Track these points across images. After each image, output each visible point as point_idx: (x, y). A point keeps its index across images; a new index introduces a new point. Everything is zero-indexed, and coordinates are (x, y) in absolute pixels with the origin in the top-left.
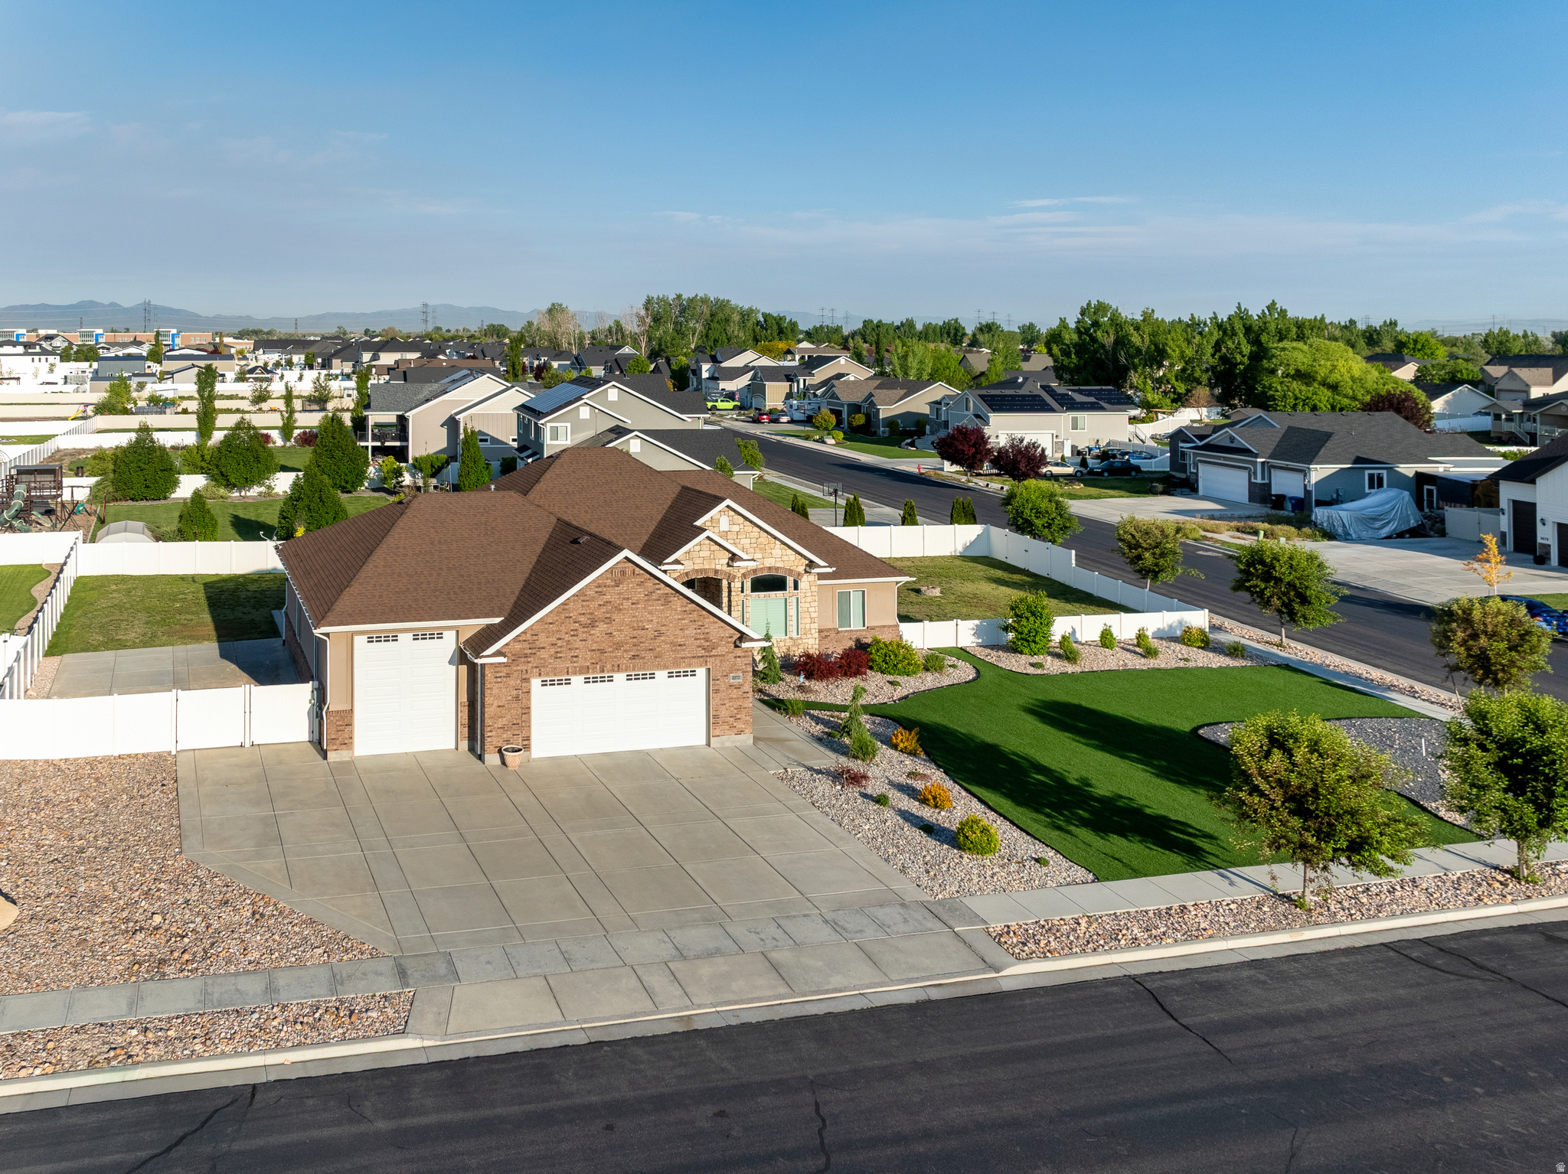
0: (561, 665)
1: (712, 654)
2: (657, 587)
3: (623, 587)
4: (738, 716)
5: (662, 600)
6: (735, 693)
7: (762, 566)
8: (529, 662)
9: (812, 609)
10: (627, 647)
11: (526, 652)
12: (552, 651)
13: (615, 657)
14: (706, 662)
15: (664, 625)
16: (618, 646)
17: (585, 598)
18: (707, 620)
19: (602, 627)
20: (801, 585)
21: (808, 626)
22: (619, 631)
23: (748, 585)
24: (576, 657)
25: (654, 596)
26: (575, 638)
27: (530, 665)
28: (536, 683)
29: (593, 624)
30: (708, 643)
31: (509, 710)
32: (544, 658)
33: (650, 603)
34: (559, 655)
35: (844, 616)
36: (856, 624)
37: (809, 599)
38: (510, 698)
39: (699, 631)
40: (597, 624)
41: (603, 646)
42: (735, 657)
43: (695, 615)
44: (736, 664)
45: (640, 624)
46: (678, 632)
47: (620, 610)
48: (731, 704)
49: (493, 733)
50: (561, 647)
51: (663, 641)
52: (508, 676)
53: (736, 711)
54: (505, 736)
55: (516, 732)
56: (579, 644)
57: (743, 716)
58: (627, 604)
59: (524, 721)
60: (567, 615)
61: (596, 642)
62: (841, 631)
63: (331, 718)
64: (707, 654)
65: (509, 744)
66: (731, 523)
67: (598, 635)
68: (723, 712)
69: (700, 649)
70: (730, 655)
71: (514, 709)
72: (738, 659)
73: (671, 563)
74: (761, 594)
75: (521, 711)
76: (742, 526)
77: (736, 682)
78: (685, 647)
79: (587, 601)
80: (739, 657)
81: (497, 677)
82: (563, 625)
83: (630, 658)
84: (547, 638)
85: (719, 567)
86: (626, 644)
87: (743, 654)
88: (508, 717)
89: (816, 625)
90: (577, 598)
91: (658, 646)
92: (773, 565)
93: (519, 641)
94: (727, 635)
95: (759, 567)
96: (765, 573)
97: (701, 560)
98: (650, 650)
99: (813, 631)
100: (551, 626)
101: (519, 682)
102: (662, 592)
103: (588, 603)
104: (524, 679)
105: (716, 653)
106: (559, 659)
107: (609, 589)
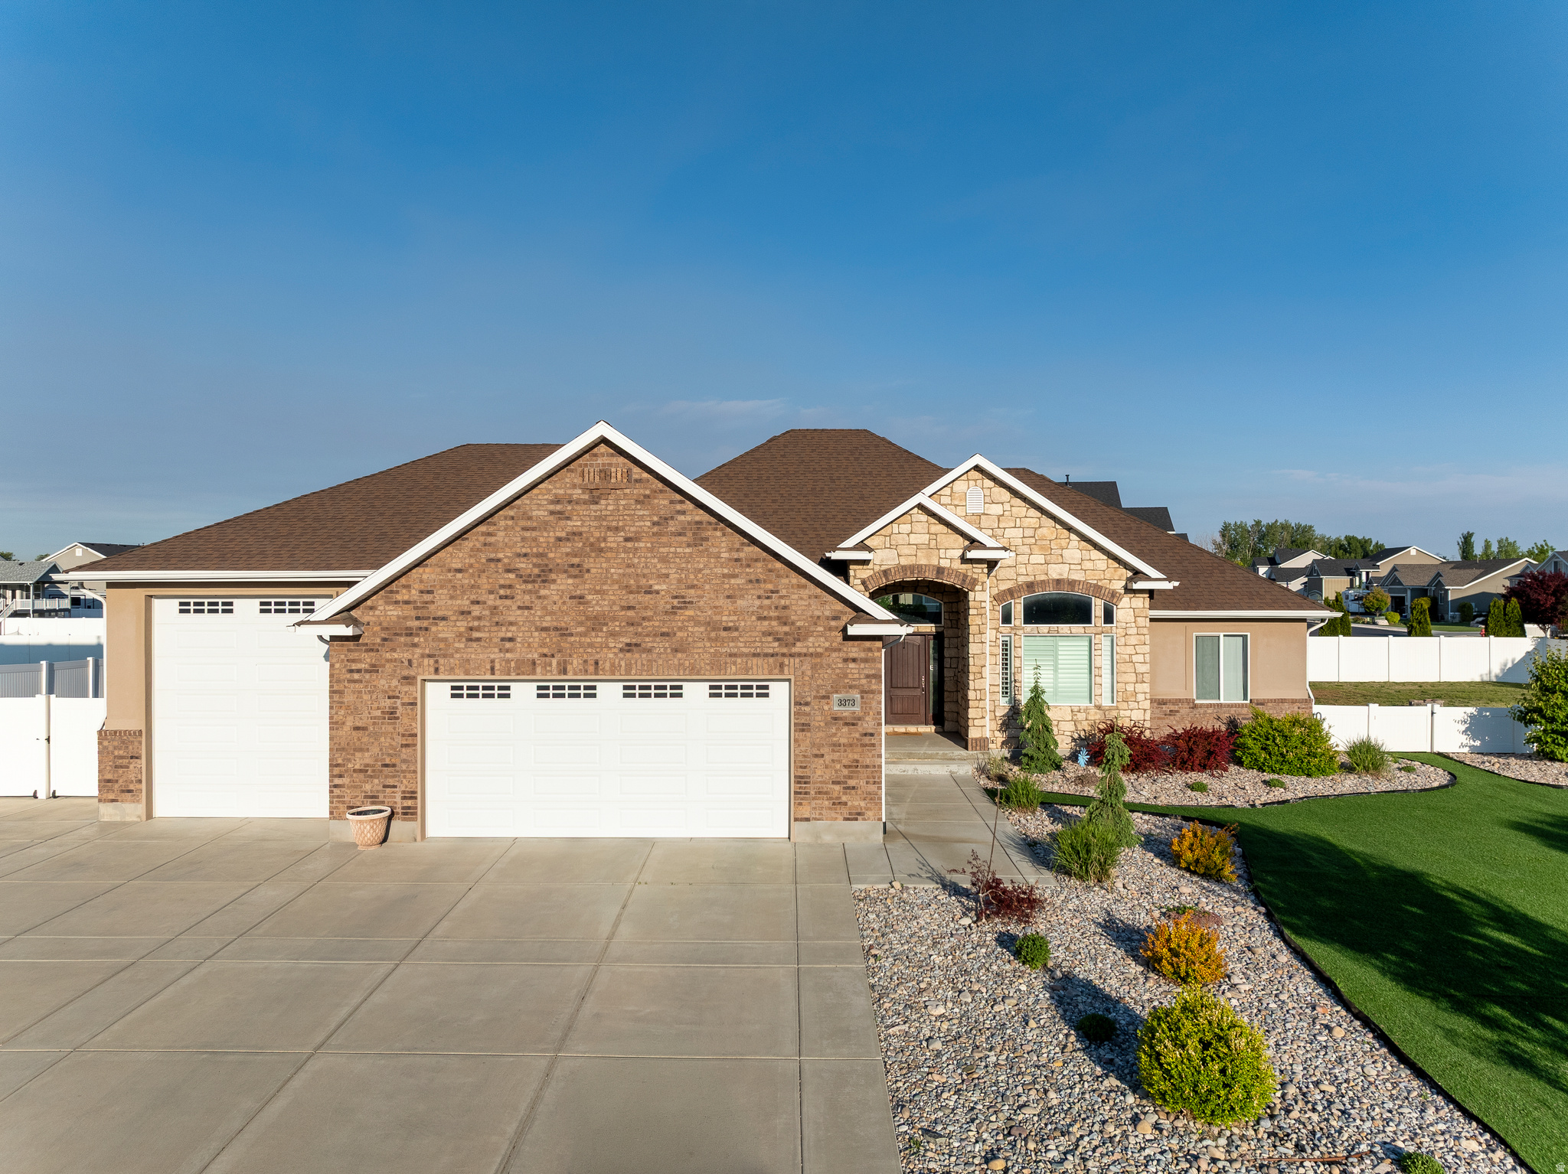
0: (476, 653)
1: (794, 650)
2: (679, 507)
3: (607, 505)
4: (852, 783)
5: (689, 534)
6: (844, 735)
7: (1043, 578)
8: (415, 645)
9: (1140, 658)
10: (615, 626)
11: (410, 624)
12: (462, 626)
13: (591, 645)
14: (782, 665)
15: (693, 587)
16: (596, 623)
17: (529, 524)
18: (785, 581)
19: (564, 583)
20: (1119, 614)
21: (1130, 688)
22: (597, 592)
23: (1018, 610)
24: (511, 640)
25: (672, 527)
26: (508, 602)
27: (418, 651)
28: (437, 694)
29: (544, 575)
30: (786, 629)
31: (376, 736)
32: (445, 640)
33: (664, 539)
34: (476, 635)
35: (1209, 681)
36: (1229, 694)
37: (1133, 640)
38: (378, 713)
39: (767, 602)
40: (553, 576)
41: (566, 621)
42: (846, 660)
43: (758, 570)
44: (846, 676)
45: (643, 582)
46: (721, 602)
47: (601, 550)
48: (836, 756)
49: (345, 781)
50: (479, 618)
51: (691, 618)
52: (374, 669)
53: (846, 772)
54: (368, 787)
55: (390, 782)
56: (515, 615)
57: (862, 783)
58: (614, 540)
59: (404, 761)
60: (492, 556)
61: (552, 613)
62: (1201, 706)
63: (106, 743)
64: (785, 650)
65: (373, 803)
66: (988, 499)
67: (556, 598)
68: (819, 772)
69: (770, 639)
70: (835, 655)
71: (385, 734)
72: (852, 665)
73: (856, 548)
74: (1044, 628)
75: (400, 740)
76: (1007, 507)
77: (846, 711)
78: (736, 634)
79: (534, 529)
80: (854, 660)
81: (351, 671)
82: (484, 576)
83: (621, 650)
84: (452, 598)
85: (945, 563)
86: (614, 619)
87: (863, 655)
88: (375, 750)
89: (1146, 687)
90: (510, 523)
91: (680, 629)
92: (1065, 576)
93: (397, 602)
94: (827, 613)
95: (1038, 578)
96: (1050, 591)
97: (912, 550)
98: (663, 634)
99: (1140, 697)
100: (459, 576)
101: (395, 682)
102: (689, 518)
103: (534, 534)
104: (405, 678)
105: (804, 650)
106: (474, 644)
107: (578, 507)
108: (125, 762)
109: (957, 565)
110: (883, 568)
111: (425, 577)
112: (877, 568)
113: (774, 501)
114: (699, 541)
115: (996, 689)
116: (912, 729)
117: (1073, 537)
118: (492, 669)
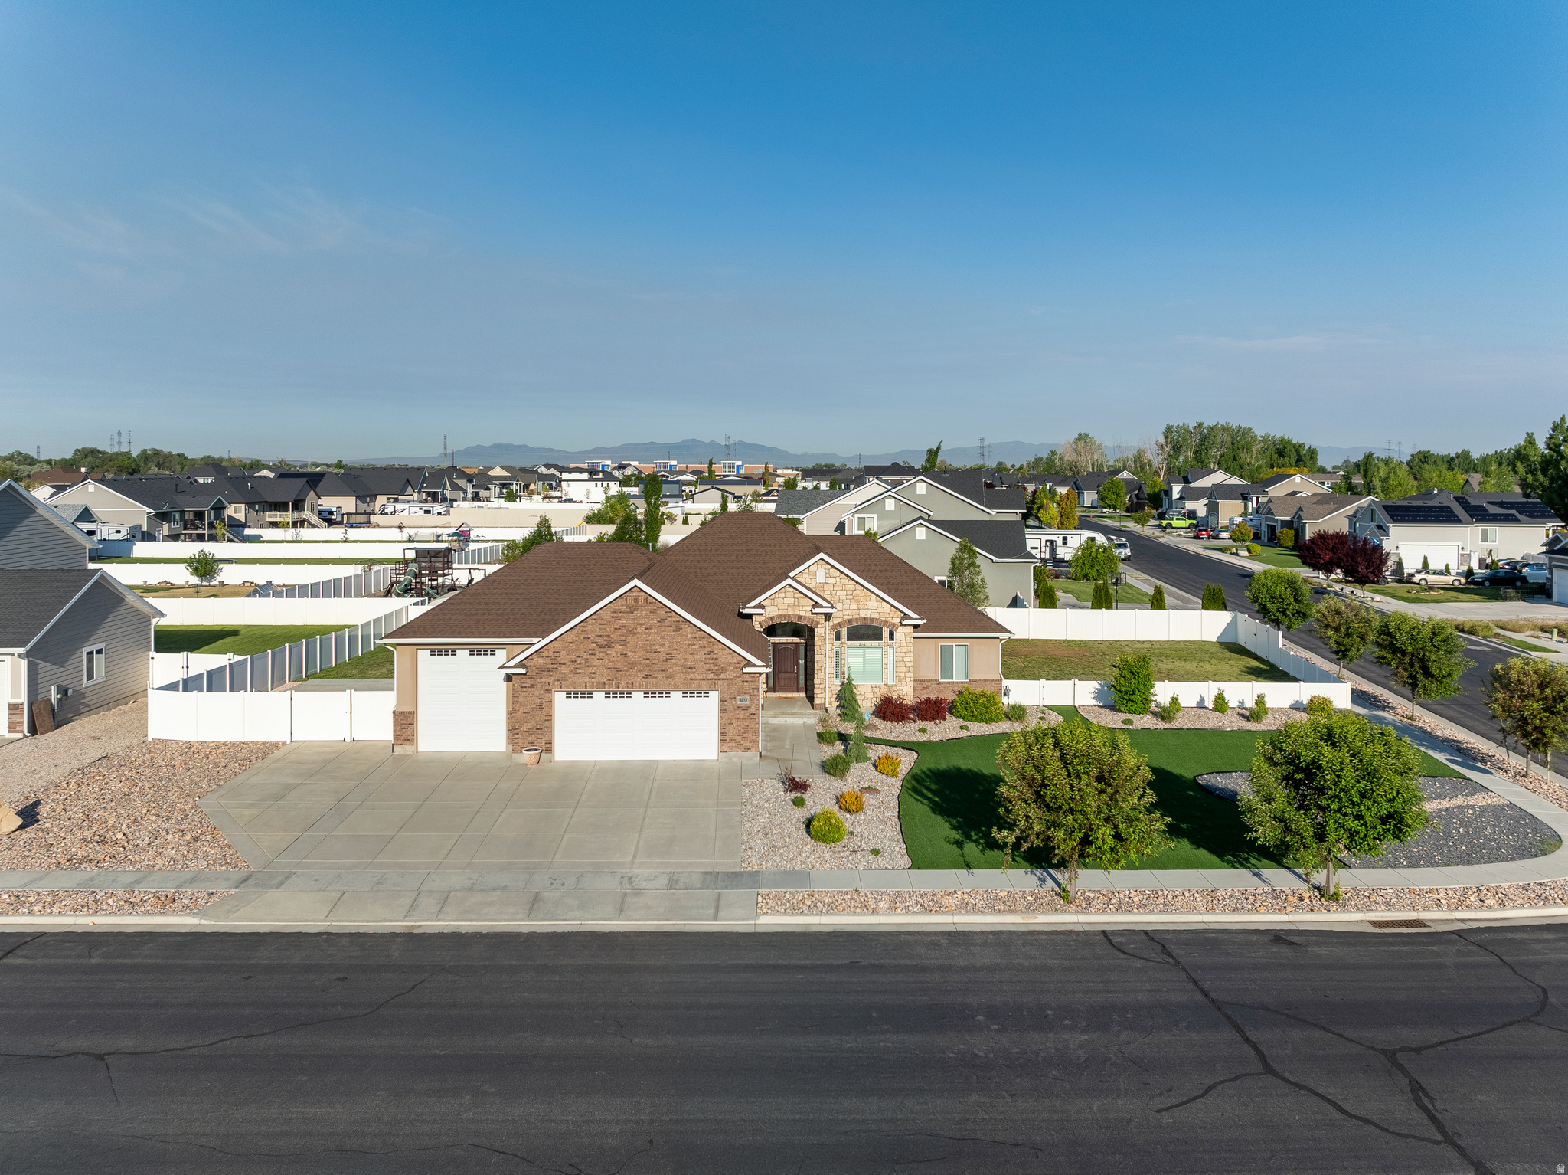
0: (578, 679)
1: (720, 677)
2: (669, 614)
3: (637, 614)
4: (745, 735)
5: (674, 626)
6: (742, 714)
7: (857, 617)
8: (551, 676)
9: (908, 659)
10: (641, 667)
11: (548, 666)
12: (572, 667)
13: (630, 675)
14: (714, 684)
15: (675, 650)
16: (632, 665)
17: (602, 622)
18: (717, 647)
19: (618, 648)
20: (896, 636)
21: (903, 675)
22: (633, 652)
23: (844, 633)
24: (594, 673)
25: (666, 623)
26: (593, 657)
27: (553, 678)
28: (559, 697)
29: (609, 645)
30: (717, 668)
31: (534, 716)
32: (564, 673)
33: (663, 629)
34: (578, 671)
35: (947, 669)
36: (958, 676)
37: (904, 650)
38: (534, 706)
39: (708, 656)
40: (613, 645)
41: (619, 665)
42: (743, 682)
43: (704, 642)
44: (743, 688)
45: (653, 647)
46: (688, 656)
47: (634, 634)
48: (739, 724)
49: (519, 736)
50: (580, 664)
51: (674, 663)
52: (532, 686)
53: (743, 731)
54: (530, 739)
55: (540, 736)
56: (596, 662)
57: (750, 735)
58: (640, 629)
59: (547, 727)
60: (586, 636)
61: (613, 661)
62: (943, 683)
63: (397, 718)
64: (716, 677)
65: (532, 746)
66: (828, 575)
67: (614, 655)
68: (731, 731)
69: (710, 672)
70: (738, 679)
71: (538, 715)
72: (746, 684)
73: (754, 607)
74: (857, 643)
75: (544, 718)
76: (838, 579)
77: (743, 704)
78: (694, 670)
79: (604, 624)
80: (747, 682)
81: (522, 687)
82: (582, 645)
83: (643, 677)
84: (568, 655)
85: (802, 614)
86: (640, 664)
87: (750, 679)
88: (533, 722)
89: (911, 674)
90: (594, 621)
91: (670, 668)
92: (869, 616)
93: (543, 657)
94: (735, 661)
95: (854, 617)
96: (860, 623)
97: (785, 607)
98: (662, 671)
99: (908, 680)
100: (571, 645)
101: (542, 692)
102: (674, 619)
103: (605, 626)
104: (547, 690)
105: (725, 677)
106: (578, 675)
107: (624, 615)
108: (406, 726)
109: (809, 614)
110: (770, 616)
111: (555, 645)
112: (767, 616)
113: (714, 566)
114: (678, 629)
115: (832, 676)
116: (789, 695)
117: (871, 594)
118: (586, 686)
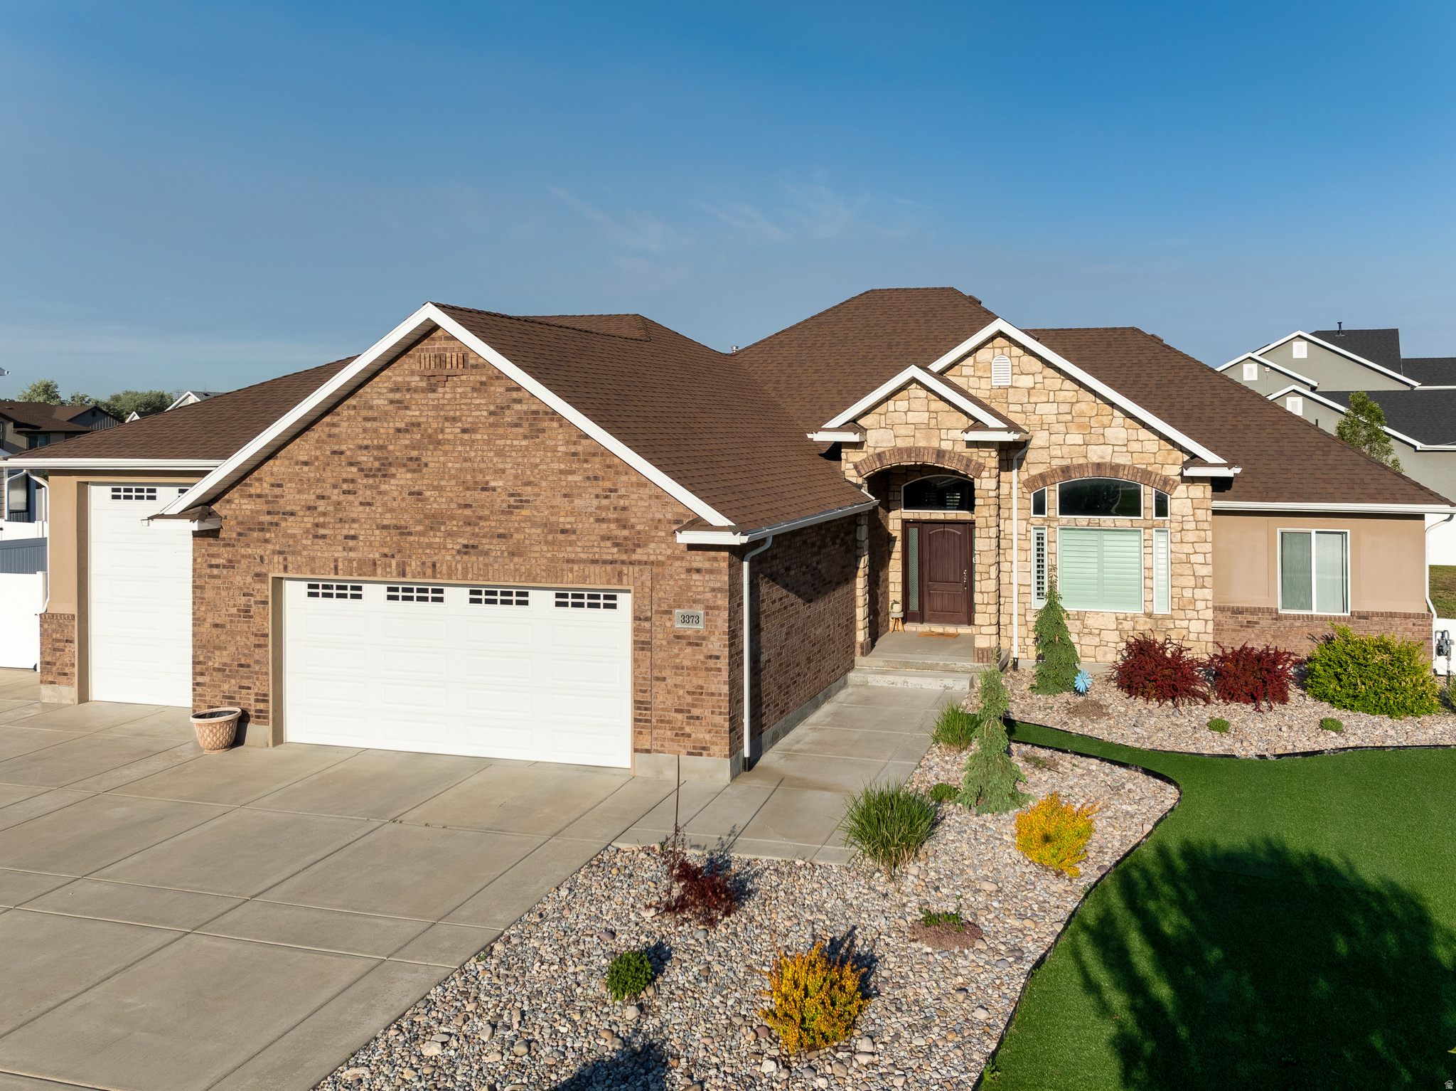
0: (323, 552)
1: (635, 557)
3: (444, 394)
4: (696, 712)
5: (526, 425)
6: (687, 656)
7: (1082, 461)
8: (267, 541)
9: (1200, 558)
10: (452, 526)
11: (262, 518)
12: (309, 521)
13: (429, 546)
14: (620, 574)
15: (529, 484)
16: (434, 521)
17: (370, 414)
18: (625, 479)
19: (403, 478)
20: (1173, 505)
21: (1188, 594)
22: (435, 488)
23: (1053, 498)
24: (354, 538)
25: (509, 417)
26: (351, 497)
27: (270, 547)
28: (295, 592)
29: (383, 471)
30: (626, 533)
31: (233, 634)
32: (293, 536)
33: (501, 431)
34: (322, 531)
35: (1296, 585)
36: (1324, 604)
37: (1189, 537)
38: (234, 611)
39: (605, 502)
40: (393, 470)
41: (406, 519)
42: (689, 571)
43: (595, 468)
44: (689, 588)
45: (480, 477)
46: (559, 501)
47: (439, 442)
48: (679, 680)
49: (206, 679)
50: (324, 514)
51: (527, 519)
52: (230, 565)
53: (689, 699)
54: (226, 687)
55: (246, 683)
56: (357, 511)
57: (707, 713)
58: (452, 431)
59: (257, 662)
60: (336, 448)
61: (391, 510)
62: (1287, 617)
63: (46, 626)
64: (624, 557)
65: (230, 704)
66: (1016, 370)
67: (395, 494)
68: (661, 699)
69: (609, 544)
70: (677, 564)
71: (240, 633)
72: (696, 577)
73: (840, 429)
74: (1083, 520)
75: (253, 640)
76: (1039, 378)
77: (690, 629)
78: (573, 537)
79: (375, 419)
80: (698, 571)
81: (211, 566)
82: (328, 469)
83: (459, 552)
84: (299, 492)
85: (946, 446)
86: (452, 518)
87: (707, 565)
88: (232, 649)
89: (1207, 593)
90: (352, 412)
91: (517, 530)
92: (1108, 459)
93: (250, 496)
94: (669, 516)
95: (1076, 462)
96: (1089, 475)
97: (908, 431)
98: (500, 536)
99: (1200, 605)
100: (306, 469)
101: (249, 579)
102: (525, 407)
103: (375, 424)
104: (257, 575)
105: (645, 558)
106: (321, 542)
107: (416, 396)
108: (61, 645)
109: (961, 448)
110: (878, 450)
111: (275, 469)
112: (871, 451)
114: (535, 433)
115: (1026, 590)
116: (951, 629)
117: (1117, 413)
118: (336, 568)
